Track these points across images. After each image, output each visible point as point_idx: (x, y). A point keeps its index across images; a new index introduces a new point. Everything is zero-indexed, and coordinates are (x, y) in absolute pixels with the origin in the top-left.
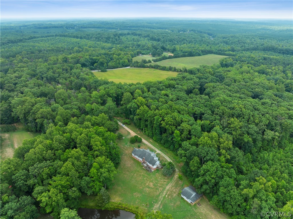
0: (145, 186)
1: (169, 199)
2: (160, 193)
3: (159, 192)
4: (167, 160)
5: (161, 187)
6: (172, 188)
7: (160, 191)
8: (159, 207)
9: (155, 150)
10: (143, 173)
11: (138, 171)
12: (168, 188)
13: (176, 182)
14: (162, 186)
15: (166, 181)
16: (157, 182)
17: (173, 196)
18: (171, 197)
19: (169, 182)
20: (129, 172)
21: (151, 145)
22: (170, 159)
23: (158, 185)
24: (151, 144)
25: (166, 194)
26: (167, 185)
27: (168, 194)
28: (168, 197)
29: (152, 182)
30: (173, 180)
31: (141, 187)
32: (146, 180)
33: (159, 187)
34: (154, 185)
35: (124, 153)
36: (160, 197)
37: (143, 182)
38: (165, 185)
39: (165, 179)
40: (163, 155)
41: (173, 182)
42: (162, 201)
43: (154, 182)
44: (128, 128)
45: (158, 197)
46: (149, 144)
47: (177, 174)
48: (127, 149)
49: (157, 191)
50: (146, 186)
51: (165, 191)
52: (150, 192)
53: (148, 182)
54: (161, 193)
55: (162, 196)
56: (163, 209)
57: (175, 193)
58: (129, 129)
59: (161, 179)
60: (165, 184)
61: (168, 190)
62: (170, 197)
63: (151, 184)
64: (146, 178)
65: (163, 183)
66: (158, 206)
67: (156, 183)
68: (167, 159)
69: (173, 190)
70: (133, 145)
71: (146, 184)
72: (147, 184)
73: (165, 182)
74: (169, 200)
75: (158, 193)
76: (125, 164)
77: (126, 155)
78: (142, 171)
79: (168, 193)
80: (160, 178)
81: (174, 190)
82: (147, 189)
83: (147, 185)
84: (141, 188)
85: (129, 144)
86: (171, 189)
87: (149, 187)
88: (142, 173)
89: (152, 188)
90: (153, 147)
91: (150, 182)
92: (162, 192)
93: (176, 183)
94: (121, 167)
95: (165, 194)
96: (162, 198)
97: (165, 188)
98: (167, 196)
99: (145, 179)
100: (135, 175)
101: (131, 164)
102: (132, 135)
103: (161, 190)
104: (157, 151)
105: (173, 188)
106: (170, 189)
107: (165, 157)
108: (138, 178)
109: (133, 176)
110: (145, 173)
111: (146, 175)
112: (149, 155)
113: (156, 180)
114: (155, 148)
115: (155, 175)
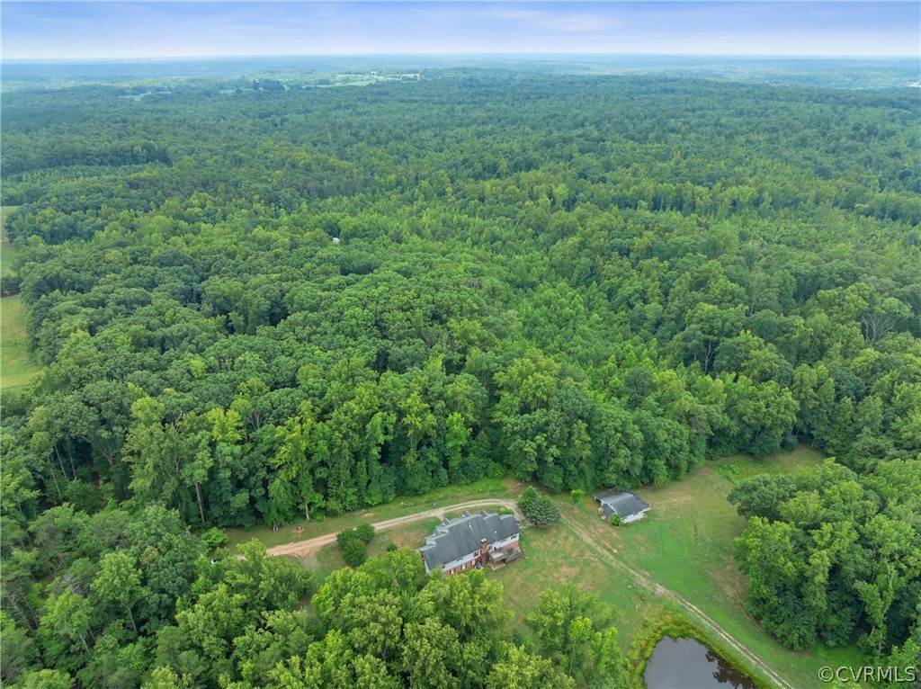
1: (625, 549)
2: (600, 560)
3: (597, 562)
4: (485, 506)
5: (581, 552)
6: (591, 533)
7: (597, 560)
8: (645, 576)
9: (427, 519)
10: (517, 575)
13: (571, 518)
14: (580, 549)
15: (563, 535)
16: (562, 555)
17: (616, 538)
18: (620, 543)
19: (571, 530)
21: (397, 520)
22: (482, 501)
23: (574, 555)
24: (392, 518)
25: (610, 550)
26: (578, 538)
27: (609, 546)
28: (618, 550)
29: (557, 567)
30: (564, 520)
32: (546, 577)
33: (582, 556)
34: (572, 565)
36: (614, 565)
38: (577, 541)
39: (556, 535)
40: (456, 508)
41: (573, 524)
42: (630, 567)
43: (559, 561)
45: (614, 570)
49: (593, 564)
51: (599, 549)
52: (594, 582)
53: (556, 575)
54: (604, 559)
55: (612, 560)
56: (653, 573)
57: (608, 533)
59: (557, 542)
60: (574, 540)
61: (598, 542)
62: (619, 546)
63: (565, 569)
64: (539, 575)
65: (569, 543)
66: (643, 579)
67: (564, 558)
69: (599, 532)
73: (566, 538)
74: (627, 549)
75: (601, 566)
79: (607, 544)
80: (552, 544)
81: (600, 530)
86: (595, 534)
87: (576, 580)
89: (581, 573)
90: (407, 517)
91: (557, 571)
92: (599, 556)
93: (576, 519)
95: (606, 553)
96: (617, 562)
97: (588, 545)
98: (615, 551)
99: (542, 579)
100: (516, 598)
103: (593, 557)
104: (432, 515)
105: (592, 530)
106: (594, 536)
108: (531, 595)
109: (521, 607)
110: (519, 571)
111: (529, 572)
112: (478, 524)
113: (555, 555)
114: (416, 515)
115: (535, 550)
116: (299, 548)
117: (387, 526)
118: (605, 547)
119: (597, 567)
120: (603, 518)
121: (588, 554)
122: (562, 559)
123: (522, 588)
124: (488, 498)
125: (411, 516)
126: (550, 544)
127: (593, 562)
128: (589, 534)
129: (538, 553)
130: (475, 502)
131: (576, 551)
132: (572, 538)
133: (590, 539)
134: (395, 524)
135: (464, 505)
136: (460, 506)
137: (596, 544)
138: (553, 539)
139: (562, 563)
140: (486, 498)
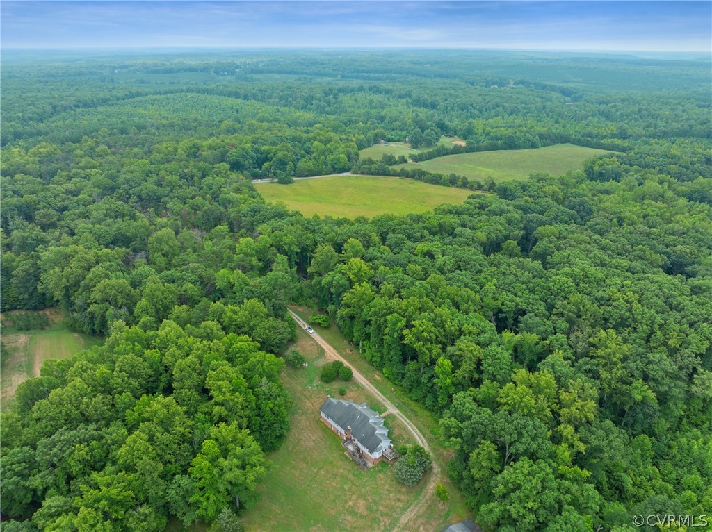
0: (343, 507)
4: (413, 436)
5: (387, 514)
6: (415, 520)
9: (383, 405)
10: (344, 469)
11: (332, 463)
12: (404, 519)
13: (429, 503)
14: (390, 513)
15: (402, 497)
16: (377, 499)
19: (411, 504)
20: (307, 464)
21: (376, 390)
22: (421, 435)
23: (381, 508)
24: (376, 388)
26: (404, 510)
29: (364, 497)
30: (423, 498)
31: (333, 509)
32: (350, 490)
33: (382, 516)
34: (368, 508)
35: (300, 408)
37: (340, 496)
38: (399, 510)
39: (400, 492)
40: (404, 420)
41: (420, 505)
43: (369, 498)
44: (322, 337)
46: (371, 385)
47: (434, 481)
48: (310, 397)
49: (375, 525)
50: (347, 507)
52: (355, 528)
53: (354, 498)
58: (324, 342)
59: (390, 492)
60: (399, 507)
61: (405, 527)
63: (362, 503)
64: (350, 484)
65: (393, 503)
67: (375, 501)
68: (413, 432)
69: (419, 528)
70: (327, 385)
71: (346, 502)
72: (351, 503)
73: (399, 500)
76: (299, 440)
77: (305, 413)
78: (340, 463)
80: (387, 490)
81: (421, 528)
82: (349, 518)
83: (350, 506)
84: (333, 513)
85: (317, 382)
86: (415, 524)
87: (353, 513)
88: (341, 471)
89: (361, 516)
90: (380, 394)
91: (357, 499)
92: (388, 530)
93: (429, 506)
94: (288, 448)
97: (398, 520)
99: (346, 487)
100: (322, 472)
101: (314, 441)
102: (328, 357)
103: (385, 526)
104: (389, 407)
105: (419, 522)
106: (412, 523)
107: (410, 428)
108: (328, 482)
109: (315, 477)
110: (350, 471)
111: (351, 477)
113: (375, 493)
114: (385, 399)
115: (375, 478)
116: (332, 355)
117: (367, 387)
122: (372, 499)
123: (333, 474)
124: (425, 437)
125: (383, 397)
126: (386, 488)
127: (379, 525)
128: (413, 519)
129: (372, 480)
130: (417, 430)
131: (386, 510)
132: (401, 505)
133: (407, 521)
134: (371, 390)
135: (409, 424)
136: (406, 421)
137: (402, 526)
138: (393, 490)
139: (368, 500)
140: (424, 436)
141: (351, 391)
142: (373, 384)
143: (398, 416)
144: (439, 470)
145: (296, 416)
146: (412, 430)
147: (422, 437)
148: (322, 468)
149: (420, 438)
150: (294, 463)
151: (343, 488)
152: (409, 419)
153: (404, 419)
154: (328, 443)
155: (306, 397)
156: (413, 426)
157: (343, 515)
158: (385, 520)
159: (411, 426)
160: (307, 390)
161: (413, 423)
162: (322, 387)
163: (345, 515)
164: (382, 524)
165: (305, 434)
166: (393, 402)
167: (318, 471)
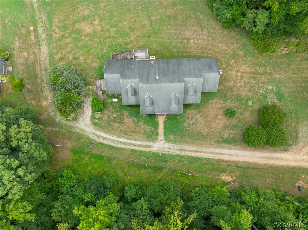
0: (99, 15)
1: (23, 26)
2: (51, 26)
3: (56, 26)
5: (60, 40)
6: (35, 55)
7: (54, 28)
9: (174, 142)
10: (132, 41)
11: (149, 36)
12: (45, 50)
13: (39, 81)
14: (59, 43)
15: (61, 64)
16: (79, 44)
17: (19, 40)
18: (21, 33)
19: (51, 66)
20: (167, 17)
21: (204, 155)
22: (107, 143)
23: (69, 40)
24: (208, 160)
25: (36, 31)
26: (51, 56)
27: (33, 34)
28: (28, 28)
31: (105, 7)
33: (63, 36)
34: (79, 31)
35: (245, 56)
36: (44, 18)
38: (55, 52)
41: (44, 72)
42: (34, 10)
43: (86, 39)
45: (48, 13)
46: (218, 157)
48: (255, 78)
49: (61, 25)
50: (96, 17)
51: (44, 36)
52: (74, 10)
53: (99, 29)
54: (48, 26)
55: (42, 22)
57: (21, 49)
59: (74, 58)
60: (56, 54)
61: (38, 43)
62: (23, 31)
63: (87, 29)
64: (112, 34)
65: (64, 52)
68: (115, 138)
69: (28, 53)
70: (257, 106)
71: (101, 20)
72: (96, 22)
73: (61, 59)
74: (20, 25)
75: (56, 21)
76: (202, 28)
77: (234, 56)
79: (33, 37)
80: (79, 58)
81: (26, 54)
82: (86, 12)
83: (94, 20)
84: (102, 5)
85: (271, 100)
86: (34, 53)
87: (85, 18)
88: (132, 38)
89: (77, 21)
90: (194, 154)
91: (95, 31)
92: (49, 31)
94: (201, 13)
95: (40, 31)
96: (39, 18)
97: (49, 44)
98: (32, 28)
99: (113, 30)
100: (146, 22)
101: (189, 39)
104: (167, 145)
105: (32, 57)
106: (36, 51)
107: (123, 140)
108: (132, 20)
109: (148, 13)
110: (127, 45)
112: (147, 78)
113: (85, 46)
114: (184, 153)
115: (98, 58)
117: (218, 151)
118: (36, 36)
119: (60, 22)
120: (10, 69)
121: (56, 36)
122: (82, 40)
123: (136, 29)
124: (100, 143)
125: (189, 154)
126: (81, 59)
127: (59, 27)
128: (38, 55)
129: (99, 54)
130: (115, 145)
131: (64, 43)
132: (57, 57)
133: (41, 50)
134: (209, 150)
135: (130, 144)
136: (134, 145)
137: (42, 42)
138: (74, 63)
139: (85, 36)
140: (102, 144)
141: (225, 127)
142: (218, 161)
143: (148, 143)
144: (57, 120)
145: (237, 46)
146: (119, 139)
147: (102, 141)
148: (151, 24)
149: (104, 138)
150: (180, 7)
151: (115, 27)
152: (133, 151)
153: (138, 145)
154: (175, 50)
155: (258, 74)
156: (123, 146)
157: (93, 10)
158: (58, 35)
159: (124, 144)
160: (269, 83)
161: (127, 150)
162: (260, 101)
163: (92, 12)
164: (57, 30)
165: (205, 38)
166: (173, 157)
167: (151, 20)
